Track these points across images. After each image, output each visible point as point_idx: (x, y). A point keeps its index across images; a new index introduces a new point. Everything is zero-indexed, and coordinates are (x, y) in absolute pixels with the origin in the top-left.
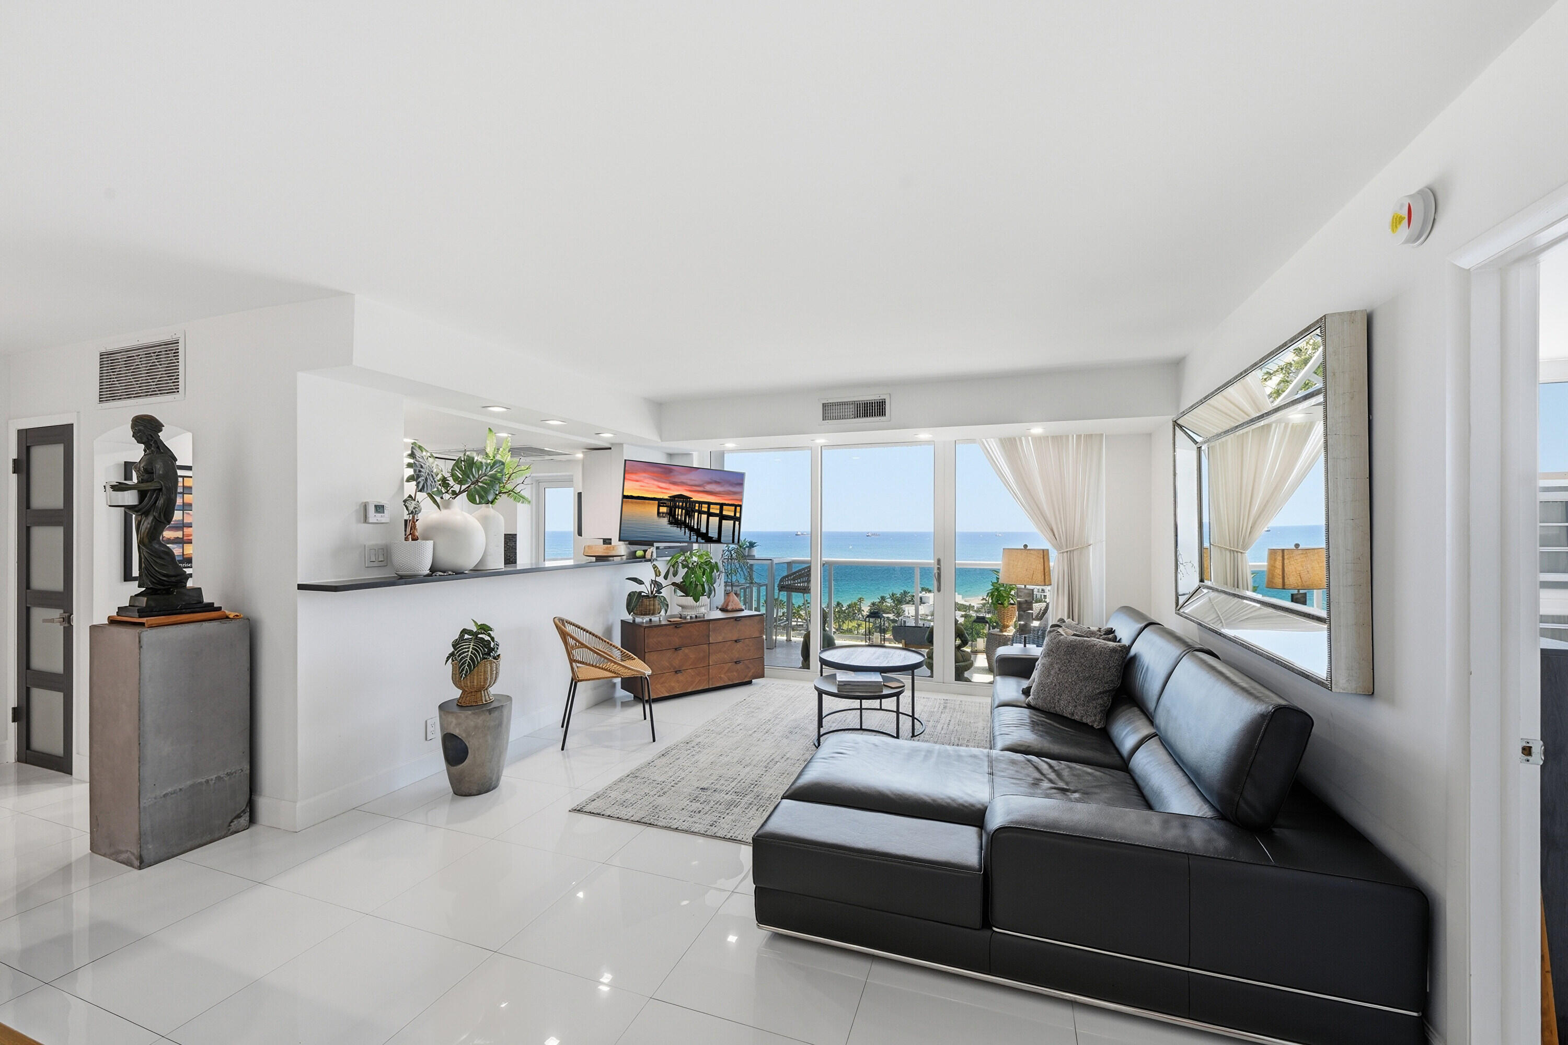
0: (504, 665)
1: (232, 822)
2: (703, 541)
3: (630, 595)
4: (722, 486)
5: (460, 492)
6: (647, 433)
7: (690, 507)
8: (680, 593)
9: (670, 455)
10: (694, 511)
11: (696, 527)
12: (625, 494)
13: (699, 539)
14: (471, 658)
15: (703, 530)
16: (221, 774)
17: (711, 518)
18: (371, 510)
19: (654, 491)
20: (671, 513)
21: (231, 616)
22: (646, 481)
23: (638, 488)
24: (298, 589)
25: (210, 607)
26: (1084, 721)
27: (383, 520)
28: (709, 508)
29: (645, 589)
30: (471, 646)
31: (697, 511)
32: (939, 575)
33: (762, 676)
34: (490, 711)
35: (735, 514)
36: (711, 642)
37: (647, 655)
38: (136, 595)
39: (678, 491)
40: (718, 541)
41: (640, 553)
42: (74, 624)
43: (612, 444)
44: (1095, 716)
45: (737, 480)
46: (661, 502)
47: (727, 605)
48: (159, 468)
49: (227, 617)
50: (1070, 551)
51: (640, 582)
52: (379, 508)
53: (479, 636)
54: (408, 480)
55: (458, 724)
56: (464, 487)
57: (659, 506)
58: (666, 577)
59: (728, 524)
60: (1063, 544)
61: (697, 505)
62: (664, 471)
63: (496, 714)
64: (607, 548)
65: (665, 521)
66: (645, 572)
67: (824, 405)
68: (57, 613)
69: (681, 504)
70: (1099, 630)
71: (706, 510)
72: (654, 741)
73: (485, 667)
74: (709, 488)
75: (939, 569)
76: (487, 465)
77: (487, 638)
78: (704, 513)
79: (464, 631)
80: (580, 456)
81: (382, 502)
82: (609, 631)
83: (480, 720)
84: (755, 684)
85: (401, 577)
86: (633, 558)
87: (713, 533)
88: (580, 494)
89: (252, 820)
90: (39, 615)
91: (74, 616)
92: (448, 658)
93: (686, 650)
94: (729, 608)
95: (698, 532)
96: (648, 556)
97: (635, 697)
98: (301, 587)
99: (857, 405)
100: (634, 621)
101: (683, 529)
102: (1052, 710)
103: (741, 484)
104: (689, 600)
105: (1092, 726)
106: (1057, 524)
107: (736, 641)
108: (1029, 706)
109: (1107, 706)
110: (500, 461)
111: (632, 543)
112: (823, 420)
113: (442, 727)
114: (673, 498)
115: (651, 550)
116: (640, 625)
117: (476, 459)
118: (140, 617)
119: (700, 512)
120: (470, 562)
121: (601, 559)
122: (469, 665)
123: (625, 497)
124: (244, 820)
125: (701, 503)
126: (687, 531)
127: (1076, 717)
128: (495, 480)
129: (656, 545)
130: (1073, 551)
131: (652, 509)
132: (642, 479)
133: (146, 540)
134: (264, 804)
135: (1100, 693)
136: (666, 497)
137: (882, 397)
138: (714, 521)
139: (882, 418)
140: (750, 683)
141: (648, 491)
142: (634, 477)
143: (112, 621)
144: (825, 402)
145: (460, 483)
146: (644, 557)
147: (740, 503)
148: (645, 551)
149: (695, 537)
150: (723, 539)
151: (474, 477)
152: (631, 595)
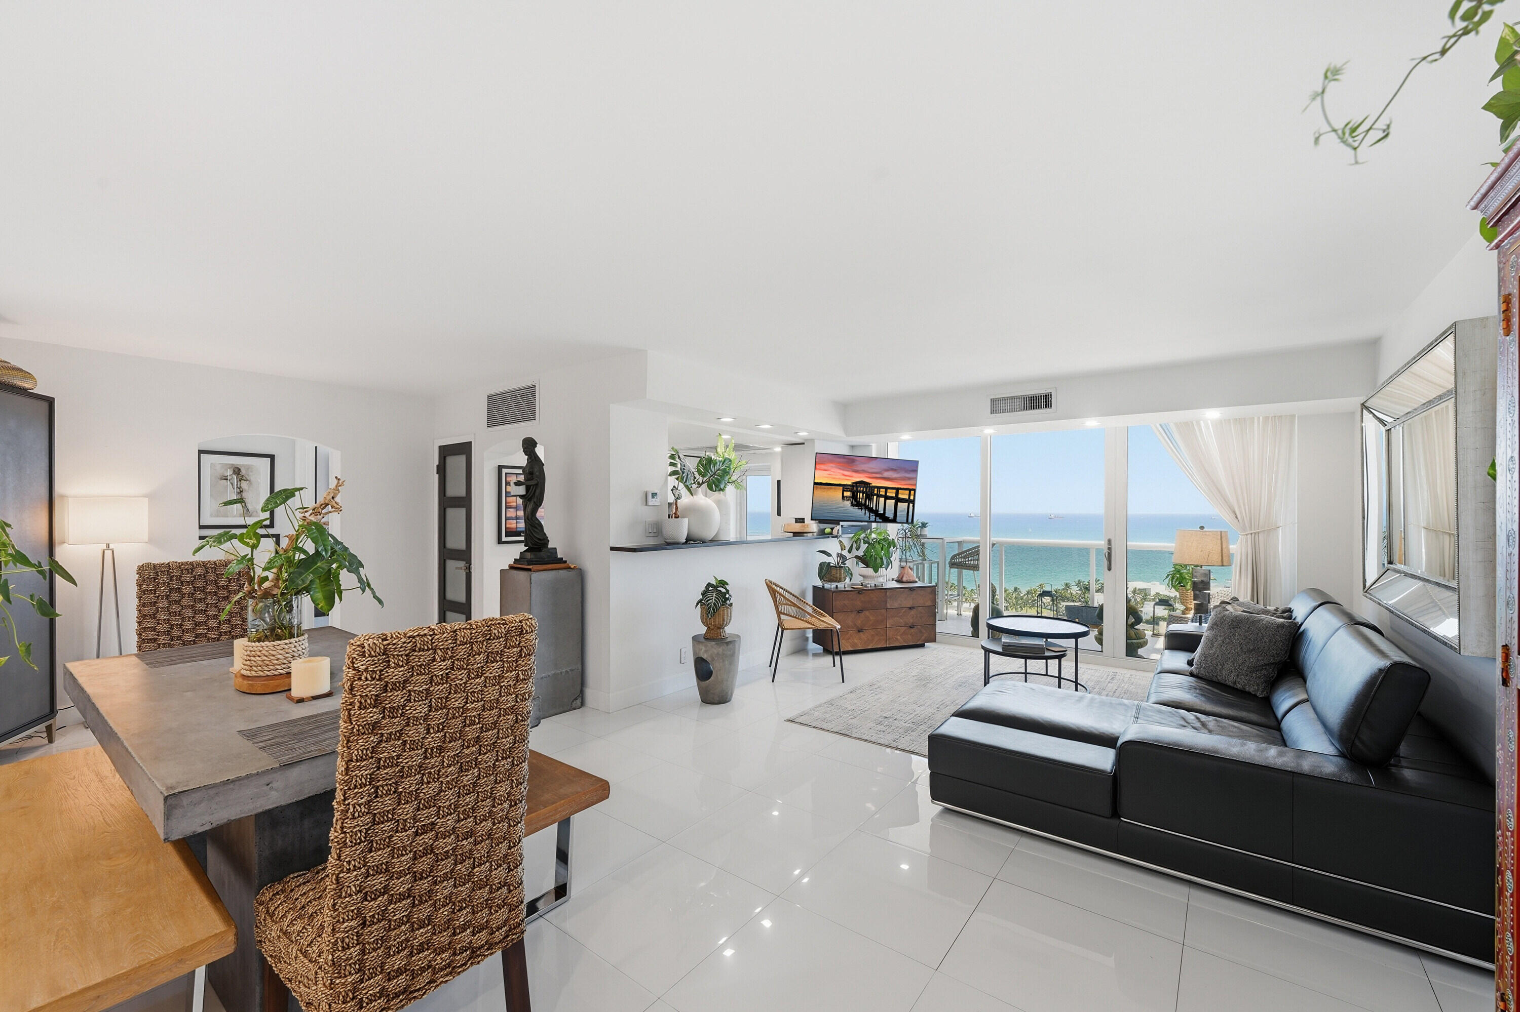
0: (735, 610)
1: (573, 701)
2: (881, 520)
3: (820, 564)
4: (898, 473)
5: (703, 483)
6: (836, 431)
7: (870, 491)
8: (861, 565)
9: (852, 447)
10: (873, 495)
11: (874, 509)
12: (816, 481)
13: (877, 518)
14: (714, 604)
15: (881, 511)
16: (568, 669)
17: (887, 501)
18: (650, 496)
19: (839, 479)
20: (854, 497)
21: (572, 567)
22: (833, 470)
23: (825, 476)
24: (611, 550)
25: (561, 561)
26: (1247, 689)
27: (657, 504)
28: (886, 492)
29: (833, 560)
30: (714, 595)
31: (875, 495)
32: (1110, 554)
33: (934, 640)
34: (728, 643)
35: (909, 497)
36: (889, 607)
37: (835, 614)
38: (524, 551)
39: (860, 478)
40: (894, 521)
41: (828, 530)
42: (472, 571)
43: (806, 440)
44: (1258, 685)
45: (910, 468)
46: (845, 488)
47: (902, 578)
48: (536, 470)
49: (570, 568)
50: (1255, 533)
51: (829, 555)
52: (654, 495)
53: (718, 589)
54: (670, 475)
55: (706, 651)
56: (705, 479)
57: (843, 491)
58: (850, 551)
59: (902, 506)
60: (1247, 525)
61: (876, 489)
62: (848, 461)
63: (731, 646)
64: (802, 526)
65: (848, 503)
66: (833, 546)
67: (993, 401)
68: (462, 564)
69: (862, 489)
70: (1276, 610)
71: (884, 494)
72: (843, 682)
73: (723, 610)
74: (886, 474)
75: (1109, 549)
76: (720, 462)
77: (724, 590)
78: (882, 496)
79: (709, 585)
80: (778, 449)
81: (656, 491)
82: (803, 593)
83: (720, 650)
84: (929, 647)
85: (668, 544)
86: (822, 534)
87: (890, 514)
88: (779, 482)
89: (583, 704)
90: (451, 565)
91: (472, 566)
92: (697, 604)
93: (867, 613)
94: (904, 579)
95: (876, 513)
96: (835, 532)
97: (824, 648)
98: (612, 549)
99: (1024, 398)
100: (823, 587)
101: (864, 510)
102: (1214, 679)
103: (916, 471)
104: (870, 571)
105: (1255, 696)
106: (1239, 507)
107: (910, 608)
108: (1192, 674)
109: (1272, 677)
110: (729, 459)
111: (821, 521)
112: (991, 413)
113: (695, 653)
114: (856, 484)
115: (837, 529)
116: (828, 590)
117: (713, 458)
118: (528, 565)
119: (879, 496)
120: (710, 535)
121: (796, 534)
122: (713, 610)
123: (815, 484)
124: (579, 702)
125: (879, 488)
126: (867, 512)
127: (1239, 686)
128: (726, 472)
129: (841, 523)
130: (1258, 533)
131: (838, 493)
132: (829, 468)
133: (530, 517)
134: (589, 693)
135: (1263, 665)
136: (850, 483)
137: (1048, 391)
138: (891, 503)
139: (1048, 410)
140: (922, 646)
141: (834, 478)
142: (823, 467)
143: (511, 567)
144: (992, 397)
145: (703, 476)
146: (831, 533)
147: (914, 488)
148: (832, 529)
149: (874, 517)
150: (898, 519)
151: (712, 471)
152: (822, 565)
